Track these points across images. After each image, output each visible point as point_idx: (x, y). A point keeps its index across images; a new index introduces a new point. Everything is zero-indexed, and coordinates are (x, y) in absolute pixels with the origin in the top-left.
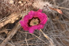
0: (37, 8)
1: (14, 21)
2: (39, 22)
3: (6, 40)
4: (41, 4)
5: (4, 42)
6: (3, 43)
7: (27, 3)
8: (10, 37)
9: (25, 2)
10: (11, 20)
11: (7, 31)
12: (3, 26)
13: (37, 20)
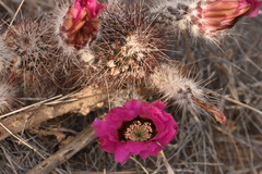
0: (158, 90)
1: (88, 111)
2: (154, 134)
3: (51, 160)
4: (172, 82)
5: (44, 163)
6: (40, 166)
7: (129, 69)
8: (65, 155)
9: (127, 68)
10: (81, 104)
11: (64, 133)
12: (51, 117)
13: (147, 127)
